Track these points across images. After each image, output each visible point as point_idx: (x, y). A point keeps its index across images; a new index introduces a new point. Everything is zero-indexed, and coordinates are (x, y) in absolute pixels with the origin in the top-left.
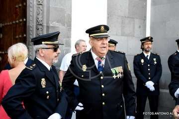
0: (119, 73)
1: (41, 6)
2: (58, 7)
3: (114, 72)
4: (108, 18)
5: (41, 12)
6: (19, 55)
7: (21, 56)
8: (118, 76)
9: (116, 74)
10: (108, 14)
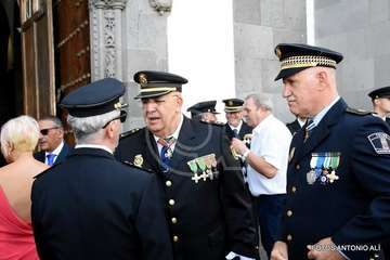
0: (207, 168)
1: (111, 49)
2: (142, 49)
3: (194, 168)
4: (236, 62)
5: (112, 59)
6: (21, 139)
7: (23, 142)
8: (204, 176)
9: (200, 173)
10: (236, 56)
